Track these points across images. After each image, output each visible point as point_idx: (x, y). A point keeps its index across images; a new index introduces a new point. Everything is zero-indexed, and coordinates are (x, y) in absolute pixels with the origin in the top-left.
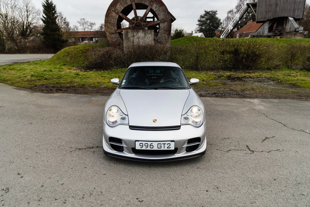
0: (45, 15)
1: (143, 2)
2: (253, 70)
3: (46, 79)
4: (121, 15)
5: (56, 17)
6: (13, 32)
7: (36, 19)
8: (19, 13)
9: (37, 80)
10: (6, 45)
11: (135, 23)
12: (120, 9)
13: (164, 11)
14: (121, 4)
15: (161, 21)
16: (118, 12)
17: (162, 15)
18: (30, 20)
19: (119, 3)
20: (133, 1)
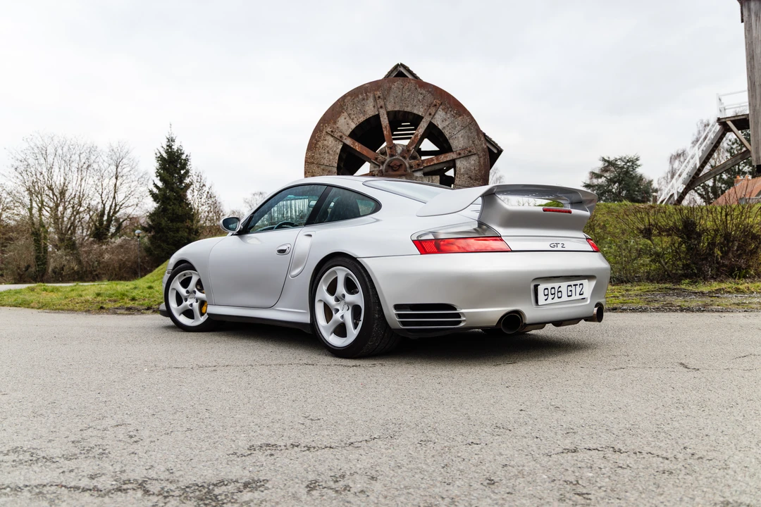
0: (161, 180)
1: (408, 107)
2: (749, 278)
3: (133, 299)
4: (349, 142)
5: (188, 186)
6: (74, 229)
7: (137, 196)
8: (97, 182)
9: (110, 301)
10: (52, 260)
11: (386, 162)
12: (346, 127)
13: (468, 128)
14: (349, 115)
15: (460, 154)
16: (341, 137)
17: (461, 139)
18: (120, 198)
19: (345, 114)
20: (381, 107)
